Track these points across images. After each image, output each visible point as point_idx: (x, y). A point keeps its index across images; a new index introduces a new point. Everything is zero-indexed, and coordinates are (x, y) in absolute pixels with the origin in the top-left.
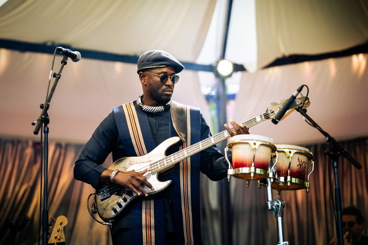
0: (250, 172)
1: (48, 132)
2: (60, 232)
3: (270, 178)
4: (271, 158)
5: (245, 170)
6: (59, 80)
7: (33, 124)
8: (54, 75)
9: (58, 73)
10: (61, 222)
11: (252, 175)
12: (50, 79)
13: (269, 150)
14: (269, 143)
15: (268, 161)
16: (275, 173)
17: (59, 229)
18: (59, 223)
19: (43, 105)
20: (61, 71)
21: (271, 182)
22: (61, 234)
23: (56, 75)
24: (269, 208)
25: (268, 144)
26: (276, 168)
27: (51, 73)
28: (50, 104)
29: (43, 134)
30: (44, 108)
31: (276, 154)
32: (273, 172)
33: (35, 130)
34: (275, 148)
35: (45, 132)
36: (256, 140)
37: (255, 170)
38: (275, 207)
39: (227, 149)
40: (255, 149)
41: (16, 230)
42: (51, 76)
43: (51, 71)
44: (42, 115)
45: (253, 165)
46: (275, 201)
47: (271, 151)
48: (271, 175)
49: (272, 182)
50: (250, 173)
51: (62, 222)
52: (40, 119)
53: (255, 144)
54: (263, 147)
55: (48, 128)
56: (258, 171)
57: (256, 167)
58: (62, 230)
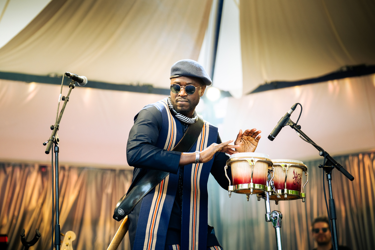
1: (58, 152)
2: (69, 246)
3: (268, 192)
4: (269, 172)
5: (245, 186)
6: (68, 103)
7: (45, 144)
8: (63, 99)
9: (67, 96)
10: (69, 237)
11: (251, 190)
12: (59, 102)
13: (265, 166)
15: (266, 176)
16: (273, 186)
17: (68, 244)
19: (53, 126)
20: (69, 94)
21: (269, 195)
22: (70, 248)
23: (65, 98)
24: (268, 219)
25: (265, 160)
26: (273, 182)
27: (60, 97)
28: (60, 125)
29: (54, 153)
30: (54, 129)
31: (272, 168)
32: (271, 186)
33: (46, 150)
34: (271, 164)
35: (55, 152)
36: (254, 158)
37: (254, 186)
38: (274, 218)
40: (253, 166)
41: (29, 245)
42: (60, 99)
43: (61, 94)
44: (53, 136)
45: (252, 181)
46: (273, 213)
47: (268, 166)
48: (269, 189)
50: (249, 189)
52: (50, 139)
53: (252, 161)
54: (260, 164)
55: (58, 148)
56: (257, 186)
57: (255, 182)
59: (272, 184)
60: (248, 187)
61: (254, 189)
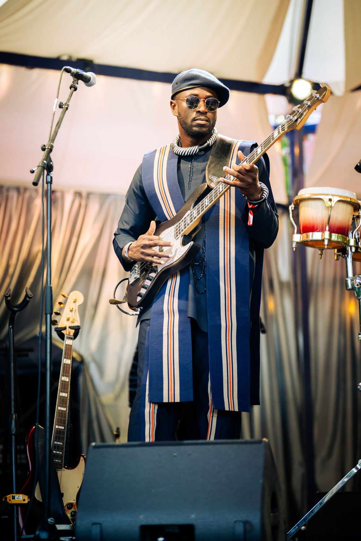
0: (323, 238)
1: (51, 182)
2: (73, 312)
3: (351, 247)
4: (353, 219)
5: (317, 236)
6: (67, 111)
7: (32, 172)
8: (60, 106)
9: (66, 102)
10: (74, 299)
11: (326, 242)
12: (54, 111)
13: (350, 208)
14: (351, 199)
15: (349, 223)
16: (359, 239)
17: (72, 308)
18: (73, 301)
19: (45, 146)
20: (69, 100)
21: (352, 252)
22: (75, 314)
23: (63, 105)
24: (348, 287)
25: (349, 200)
26: (359, 233)
27: (56, 102)
28: (55, 145)
29: (45, 185)
30: (46, 150)
31: (359, 213)
32: (355, 238)
33: (34, 179)
34: (358, 206)
35: (47, 183)
36: (333, 195)
37: (330, 236)
38: (357, 285)
39: (292, 208)
40: (331, 207)
41: (16, 309)
42: (56, 106)
43: (56, 100)
44: (44, 160)
45: (327, 228)
46: (357, 278)
47: (353, 210)
48: (352, 242)
49: (354, 252)
50: (323, 240)
51: (76, 299)
52: (40, 165)
53: (330, 200)
54: (343, 206)
55: (51, 178)
56: (335, 237)
57: (331, 231)
58: (76, 310)
59: (357, 237)
60: (322, 237)
61: (330, 240)
